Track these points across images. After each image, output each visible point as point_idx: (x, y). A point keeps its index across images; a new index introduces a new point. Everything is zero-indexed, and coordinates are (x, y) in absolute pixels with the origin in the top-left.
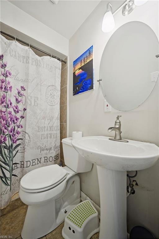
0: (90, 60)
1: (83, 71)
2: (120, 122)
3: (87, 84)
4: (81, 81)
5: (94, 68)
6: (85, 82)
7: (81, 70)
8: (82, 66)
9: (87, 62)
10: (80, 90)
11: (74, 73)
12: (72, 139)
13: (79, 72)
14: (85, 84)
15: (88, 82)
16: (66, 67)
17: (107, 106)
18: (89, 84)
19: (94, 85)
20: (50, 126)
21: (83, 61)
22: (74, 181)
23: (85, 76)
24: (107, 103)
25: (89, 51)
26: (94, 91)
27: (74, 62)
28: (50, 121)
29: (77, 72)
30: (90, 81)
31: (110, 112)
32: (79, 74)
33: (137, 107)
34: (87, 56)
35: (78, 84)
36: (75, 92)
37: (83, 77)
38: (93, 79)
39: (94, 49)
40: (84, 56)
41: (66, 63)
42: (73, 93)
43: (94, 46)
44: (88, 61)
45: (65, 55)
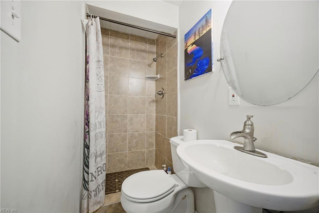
0: (208, 30)
1: (198, 47)
2: (252, 125)
3: (203, 65)
4: (195, 60)
5: (212, 41)
6: (201, 62)
7: (194, 46)
8: (196, 39)
9: (203, 34)
10: (194, 74)
11: (186, 50)
12: (182, 140)
13: (192, 49)
14: (200, 64)
15: (205, 62)
16: (176, 43)
17: (233, 97)
18: (206, 65)
19: (213, 66)
20: (99, 122)
21: (197, 32)
22: (185, 196)
23: (201, 53)
24: (232, 92)
25: (206, 18)
26: (213, 74)
27: (185, 35)
28: (99, 114)
29: (190, 49)
30: (207, 61)
31: (238, 105)
32: (191, 51)
33: (286, 101)
34: (203, 25)
35: (191, 65)
36: (187, 75)
37: (197, 56)
38: (212, 58)
39: (212, 14)
40: (200, 26)
41: (175, 38)
42: (185, 77)
43: (212, 10)
44: (205, 32)
45: (175, 28)
